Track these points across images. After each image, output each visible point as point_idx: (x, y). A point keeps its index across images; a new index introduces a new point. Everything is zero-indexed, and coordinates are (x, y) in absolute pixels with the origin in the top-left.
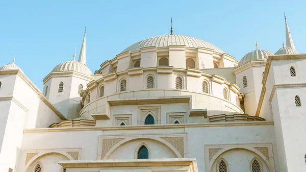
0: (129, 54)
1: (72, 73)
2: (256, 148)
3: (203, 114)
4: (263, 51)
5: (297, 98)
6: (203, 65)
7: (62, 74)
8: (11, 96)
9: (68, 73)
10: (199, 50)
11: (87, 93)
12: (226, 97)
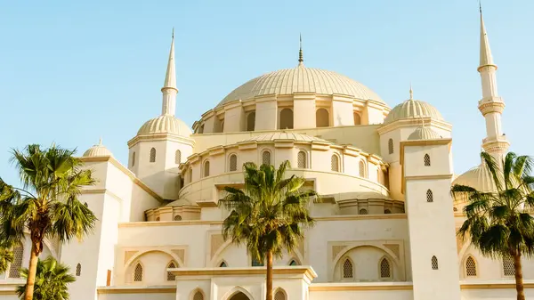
0: (240, 104)
1: (166, 136)
2: (385, 245)
3: (329, 200)
4: (416, 104)
5: (429, 193)
6: (339, 119)
7: (153, 137)
8: (103, 188)
9: (161, 137)
10: (334, 98)
11: (188, 166)
12: (362, 173)
